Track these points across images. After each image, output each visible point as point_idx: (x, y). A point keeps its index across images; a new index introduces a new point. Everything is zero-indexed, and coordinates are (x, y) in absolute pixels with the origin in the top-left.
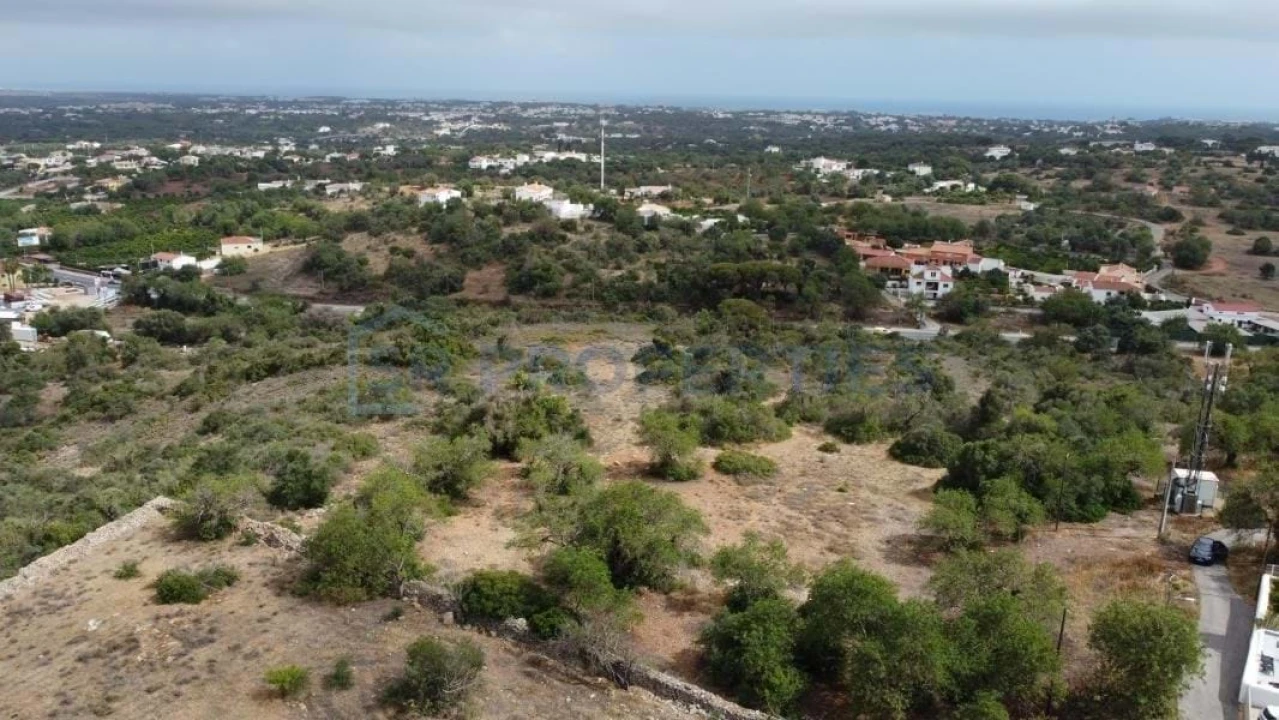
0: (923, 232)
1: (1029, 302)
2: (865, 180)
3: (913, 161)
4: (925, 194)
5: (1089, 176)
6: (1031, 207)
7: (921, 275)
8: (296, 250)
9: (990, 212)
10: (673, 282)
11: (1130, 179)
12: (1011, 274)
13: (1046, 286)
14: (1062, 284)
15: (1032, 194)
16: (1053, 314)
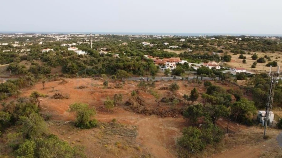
0: (167, 56)
1: (194, 70)
2: (154, 46)
3: (164, 42)
4: (168, 49)
5: (202, 44)
6: (191, 50)
7: (168, 65)
9: (182, 51)
10: (106, 68)
11: (211, 44)
12: (189, 64)
13: (197, 66)
14: (201, 66)
15: (191, 48)
16: (200, 72)
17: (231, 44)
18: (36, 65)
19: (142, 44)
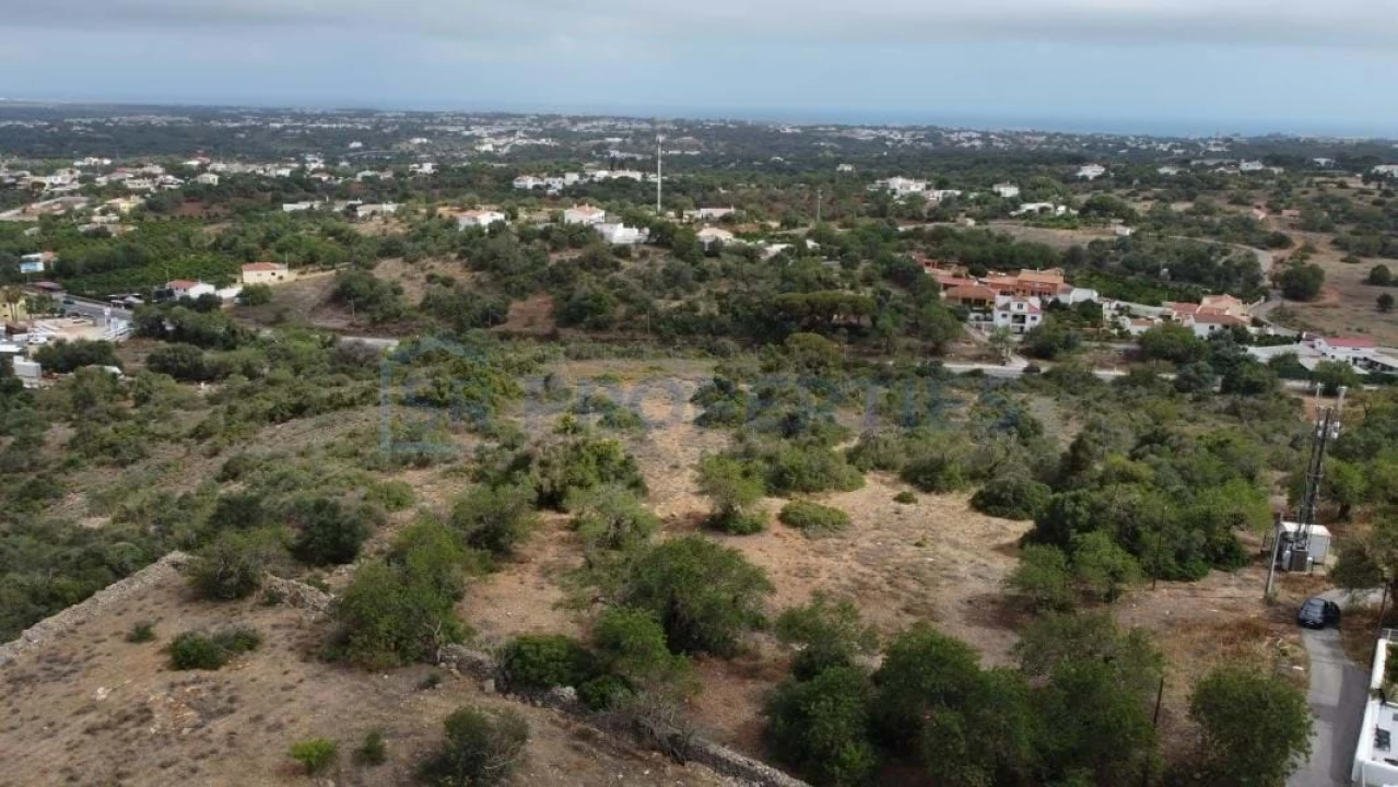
0: (1010, 259)
1: (1124, 336)
2: (946, 202)
3: (997, 181)
4: (1011, 217)
5: (1190, 198)
6: (1128, 231)
7: (1007, 307)
8: (323, 278)
9: (1082, 237)
10: (735, 314)
11: (1236, 201)
12: (1106, 305)
13: (1144, 319)
14: (1161, 316)
15: (1129, 218)
16: (1150, 349)
17: (1340, 200)
18: (448, 282)
19: (884, 188)
